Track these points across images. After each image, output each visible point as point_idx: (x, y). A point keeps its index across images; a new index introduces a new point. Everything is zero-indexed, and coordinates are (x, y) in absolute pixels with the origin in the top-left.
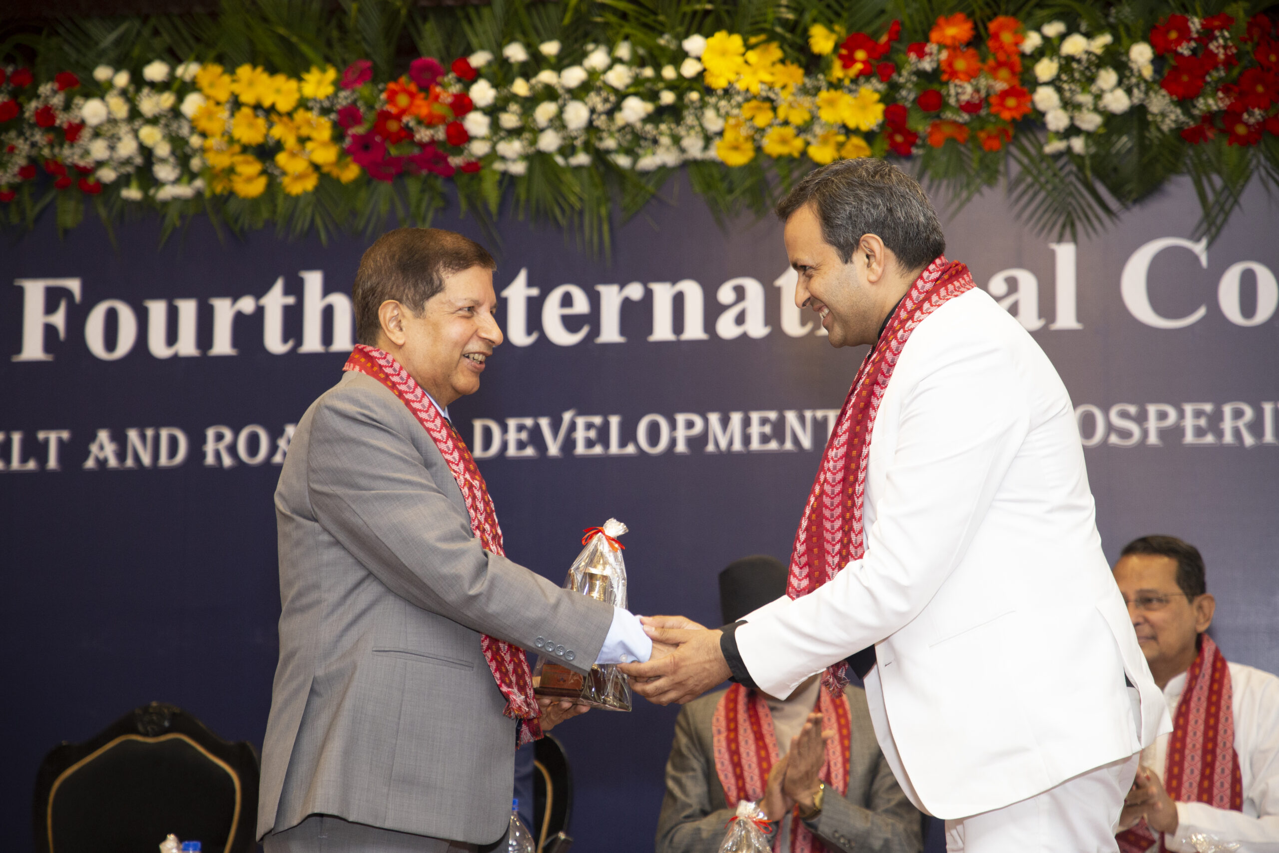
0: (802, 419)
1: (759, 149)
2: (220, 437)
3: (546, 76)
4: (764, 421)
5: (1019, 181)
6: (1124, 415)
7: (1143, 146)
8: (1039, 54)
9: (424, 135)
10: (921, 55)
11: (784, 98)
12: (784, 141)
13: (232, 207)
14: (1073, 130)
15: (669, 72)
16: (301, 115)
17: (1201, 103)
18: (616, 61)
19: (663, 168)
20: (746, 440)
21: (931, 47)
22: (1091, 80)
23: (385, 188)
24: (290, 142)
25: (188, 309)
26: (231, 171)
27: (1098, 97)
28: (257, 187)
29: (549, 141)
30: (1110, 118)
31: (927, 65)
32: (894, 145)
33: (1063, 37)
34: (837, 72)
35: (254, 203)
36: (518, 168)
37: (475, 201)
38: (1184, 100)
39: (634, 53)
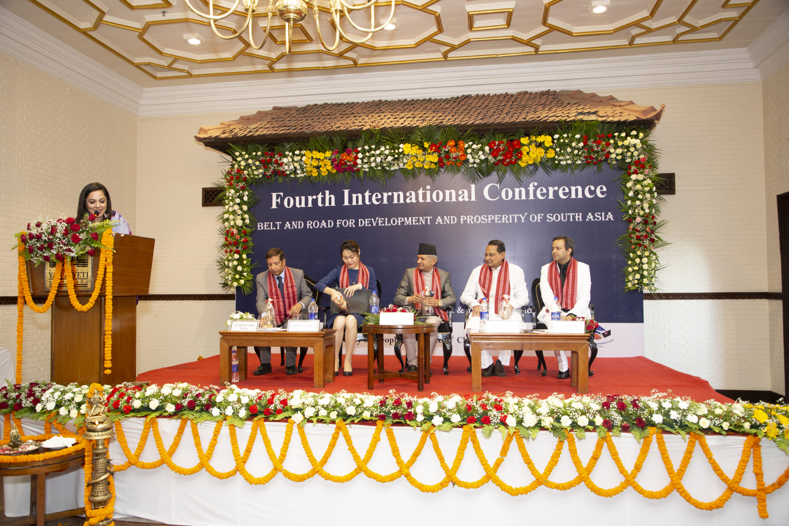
0: (423, 218)
1: (414, 166)
2: (310, 223)
3: (373, 152)
4: (415, 219)
5: (464, 172)
6: (484, 217)
7: (487, 166)
8: (468, 148)
9: (349, 164)
10: (445, 148)
11: (419, 156)
12: (419, 164)
13: (311, 178)
14: (474, 163)
15: (397, 151)
16: (325, 160)
17: (498, 158)
18: (386, 149)
19: (395, 170)
20: (412, 222)
21: (447, 146)
22: (478, 153)
23: (341, 174)
24: (323, 165)
25: (303, 198)
26: (311, 171)
27: (479, 156)
28: (316, 174)
29: (373, 165)
30: (481, 160)
31: (447, 150)
32: (440, 165)
33: (472, 145)
34: (429, 151)
35: (316, 177)
36: (367, 170)
37: (359, 177)
38: (495, 157)
39: (390, 147)
